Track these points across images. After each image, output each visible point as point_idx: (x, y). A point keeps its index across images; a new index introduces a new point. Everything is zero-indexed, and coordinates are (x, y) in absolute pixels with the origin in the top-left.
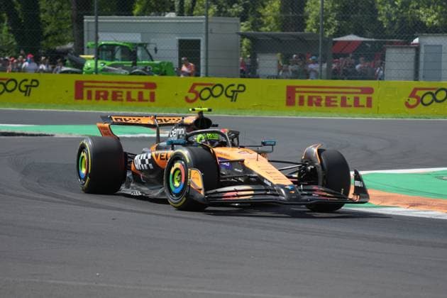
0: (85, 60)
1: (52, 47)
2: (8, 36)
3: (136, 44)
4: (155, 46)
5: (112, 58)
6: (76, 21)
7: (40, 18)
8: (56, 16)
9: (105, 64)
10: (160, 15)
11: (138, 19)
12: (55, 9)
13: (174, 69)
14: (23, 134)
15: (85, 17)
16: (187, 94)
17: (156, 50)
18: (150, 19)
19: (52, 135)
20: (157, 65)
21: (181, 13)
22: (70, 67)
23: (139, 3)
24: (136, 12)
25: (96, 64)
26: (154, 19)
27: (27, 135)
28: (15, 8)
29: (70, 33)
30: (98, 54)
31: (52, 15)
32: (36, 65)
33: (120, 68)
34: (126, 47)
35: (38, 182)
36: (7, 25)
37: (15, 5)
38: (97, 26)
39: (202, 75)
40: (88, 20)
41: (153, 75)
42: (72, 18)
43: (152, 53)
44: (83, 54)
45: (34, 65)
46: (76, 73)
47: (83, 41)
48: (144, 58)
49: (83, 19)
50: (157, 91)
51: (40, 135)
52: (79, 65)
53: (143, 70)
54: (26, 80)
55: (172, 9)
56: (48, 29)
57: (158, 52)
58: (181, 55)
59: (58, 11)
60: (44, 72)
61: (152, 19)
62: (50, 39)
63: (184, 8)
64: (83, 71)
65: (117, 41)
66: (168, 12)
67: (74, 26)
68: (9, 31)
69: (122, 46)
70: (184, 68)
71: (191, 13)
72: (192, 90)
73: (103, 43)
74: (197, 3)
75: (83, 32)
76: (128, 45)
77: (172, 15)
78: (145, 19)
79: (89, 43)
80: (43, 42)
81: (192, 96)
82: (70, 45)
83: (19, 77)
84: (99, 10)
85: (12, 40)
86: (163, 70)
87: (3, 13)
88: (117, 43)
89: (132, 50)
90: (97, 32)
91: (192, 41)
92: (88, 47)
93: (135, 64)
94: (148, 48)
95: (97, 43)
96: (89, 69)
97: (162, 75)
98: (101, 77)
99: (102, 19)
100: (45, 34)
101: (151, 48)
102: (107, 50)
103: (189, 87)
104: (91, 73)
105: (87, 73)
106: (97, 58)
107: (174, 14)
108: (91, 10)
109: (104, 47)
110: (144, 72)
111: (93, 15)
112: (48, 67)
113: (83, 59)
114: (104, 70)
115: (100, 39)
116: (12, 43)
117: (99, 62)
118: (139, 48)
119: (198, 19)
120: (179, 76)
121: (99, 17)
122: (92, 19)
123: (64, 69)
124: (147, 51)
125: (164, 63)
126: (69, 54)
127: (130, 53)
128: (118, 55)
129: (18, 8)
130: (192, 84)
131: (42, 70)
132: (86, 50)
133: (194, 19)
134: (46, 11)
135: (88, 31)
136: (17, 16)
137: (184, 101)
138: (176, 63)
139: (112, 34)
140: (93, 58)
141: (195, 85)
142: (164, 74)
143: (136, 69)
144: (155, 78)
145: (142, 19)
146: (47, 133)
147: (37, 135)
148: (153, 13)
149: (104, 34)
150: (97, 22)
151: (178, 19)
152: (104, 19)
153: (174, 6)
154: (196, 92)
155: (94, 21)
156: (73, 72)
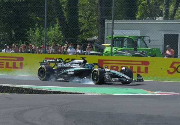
0: (105, 47)
1: (85, 39)
2: (59, 32)
3: (137, 37)
4: (149, 38)
5: (122, 46)
6: (101, 23)
7: (78, 21)
8: (88, 19)
9: (117, 49)
10: (153, 19)
11: (139, 21)
12: (88, 15)
13: (161, 52)
14: (66, 93)
15: (106, 20)
16: (169, 69)
17: (149, 41)
18: (146, 21)
19: (83, 94)
20: (150, 50)
21: (166, 17)
22: (95, 51)
23: (140, 11)
24: (137, 17)
25: (112, 49)
26: (149, 21)
27: (68, 93)
28: (64, 15)
29: (96, 30)
30: (113, 43)
31: (85, 19)
32: (75, 50)
33: (127, 52)
34: (131, 38)
35: (74, 122)
36: (58, 26)
37: (63, 13)
38: (113, 26)
39: (178, 56)
40: (108, 22)
41: (147, 56)
42: (98, 21)
43: (147, 42)
44: (104, 43)
45: (73, 50)
46: (99, 55)
47: (104, 35)
48: (141, 46)
49: (105, 21)
50: (149, 66)
51: (76, 93)
52: (101, 50)
53: (141, 53)
54: (69, 59)
55: (161, 15)
56: (83, 28)
57: (151, 42)
58: (165, 44)
59: (89, 17)
60: (79, 54)
61: (148, 21)
62: (84, 34)
63: (168, 14)
64: (103, 54)
65: (125, 35)
66: (158, 17)
67: (99, 26)
68: (59, 29)
69: (128, 38)
70: (168, 52)
71: (173, 17)
72: (172, 66)
73: (116, 36)
74: (177, 11)
75: (104, 30)
76: (132, 38)
77: (161, 19)
78: (144, 21)
79: (107, 36)
80: (80, 36)
81: (172, 70)
82: (95, 38)
83: (64, 57)
84: (114, 16)
85: (61, 34)
86: (154, 54)
87: (56, 18)
88: (125, 36)
89: (134, 41)
90: (113, 29)
91: (173, 35)
92: (107, 39)
93: (136, 49)
94: (144, 39)
95: (112, 37)
96: (107, 52)
97: (153, 56)
98: (114, 57)
99: (116, 21)
100: (81, 31)
101: (146, 40)
102: (118, 41)
103: (170, 64)
104: (108, 55)
105: (105, 55)
106: (112, 46)
107: (162, 18)
108: (110, 16)
109: (117, 38)
110: (142, 54)
111: (111, 19)
112: (81, 51)
113: (104, 46)
114: (117, 53)
115: (114, 34)
116: (61, 36)
117: (113, 48)
118: (139, 39)
119: (177, 21)
120: (164, 57)
121: (114, 20)
122: (110, 21)
123: (92, 52)
124: (144, 41)
125: (154, 49)
126: (95, 43)
127: (133, 42)
128: (125, 44)
129: (65, 15)
130: (172, 62)
131: (78, 53)
132: (105, 40)
133: (175, 21)
134: (82, 16)
135: (107, 29)
136: (65, 20)
137: (167, 73)
138: (162, 49)
139: (122, 31)
140: (110, 46)
141: (174, 63)
142: (154, 56)
143: (136, 52)
144: (148, 59)
145: (141, 21)
146: (80, 92)
147: (74, 93)
148: (148, 18)
149: (118, 31)
150: (113, 23)
151: (164, 21)
152: (118, 21)
153: (162, 13)
154: (174, 68)
155: (111, 22)
156: (97, 54)
